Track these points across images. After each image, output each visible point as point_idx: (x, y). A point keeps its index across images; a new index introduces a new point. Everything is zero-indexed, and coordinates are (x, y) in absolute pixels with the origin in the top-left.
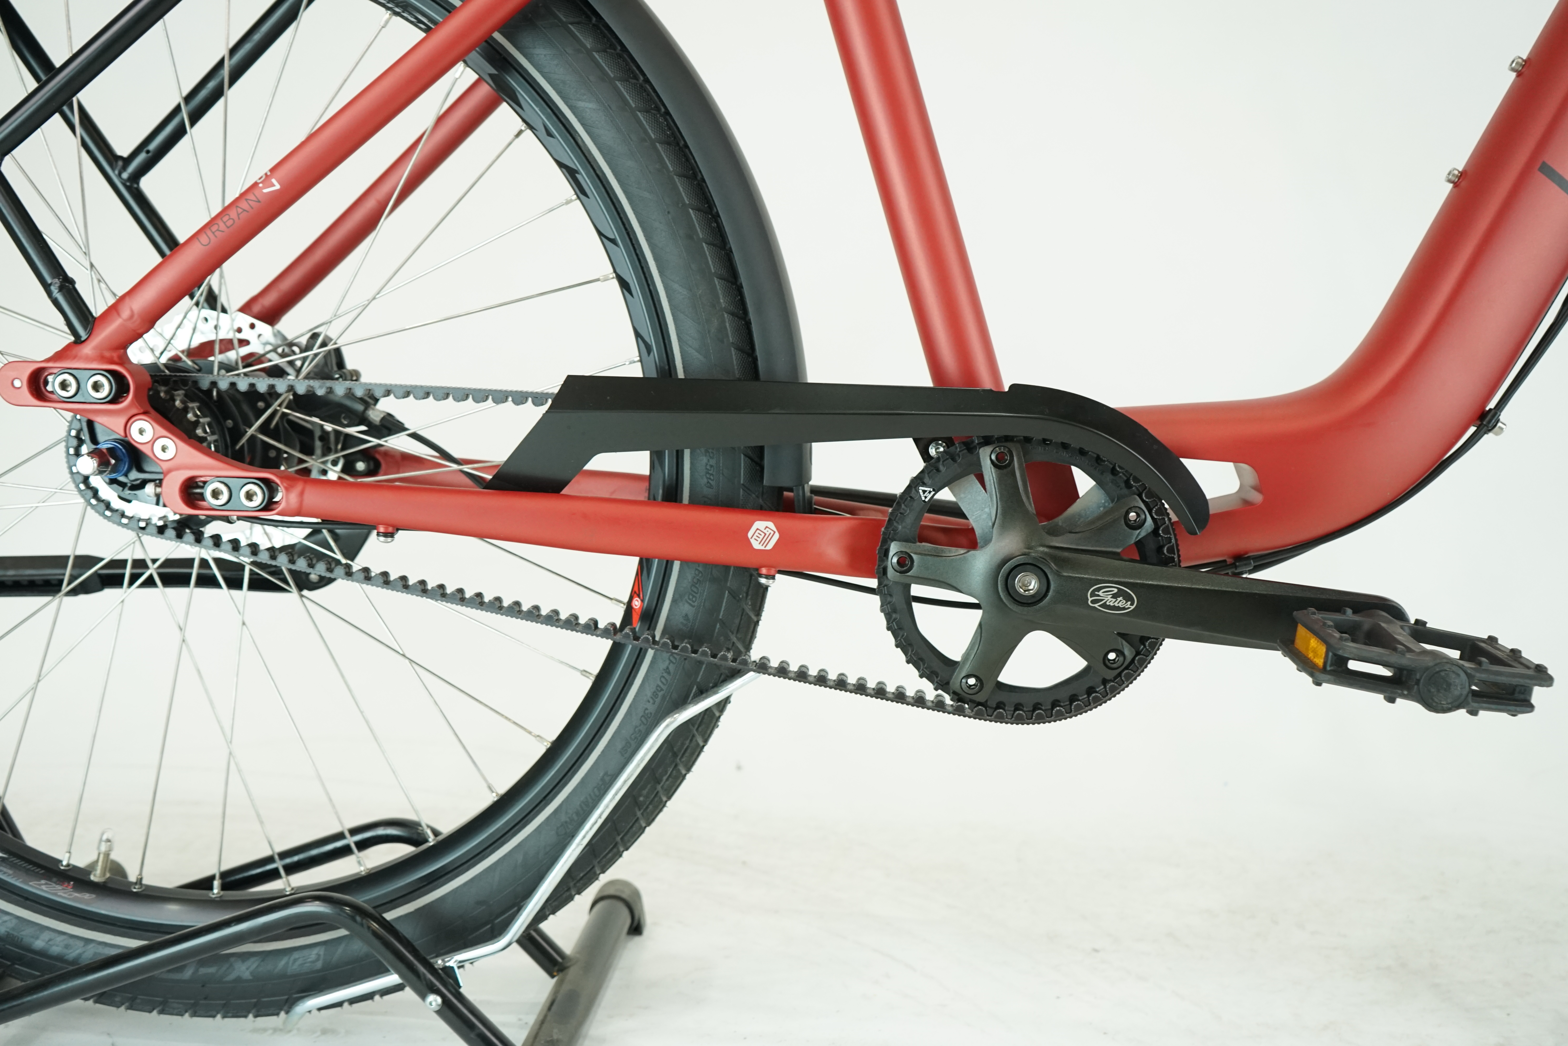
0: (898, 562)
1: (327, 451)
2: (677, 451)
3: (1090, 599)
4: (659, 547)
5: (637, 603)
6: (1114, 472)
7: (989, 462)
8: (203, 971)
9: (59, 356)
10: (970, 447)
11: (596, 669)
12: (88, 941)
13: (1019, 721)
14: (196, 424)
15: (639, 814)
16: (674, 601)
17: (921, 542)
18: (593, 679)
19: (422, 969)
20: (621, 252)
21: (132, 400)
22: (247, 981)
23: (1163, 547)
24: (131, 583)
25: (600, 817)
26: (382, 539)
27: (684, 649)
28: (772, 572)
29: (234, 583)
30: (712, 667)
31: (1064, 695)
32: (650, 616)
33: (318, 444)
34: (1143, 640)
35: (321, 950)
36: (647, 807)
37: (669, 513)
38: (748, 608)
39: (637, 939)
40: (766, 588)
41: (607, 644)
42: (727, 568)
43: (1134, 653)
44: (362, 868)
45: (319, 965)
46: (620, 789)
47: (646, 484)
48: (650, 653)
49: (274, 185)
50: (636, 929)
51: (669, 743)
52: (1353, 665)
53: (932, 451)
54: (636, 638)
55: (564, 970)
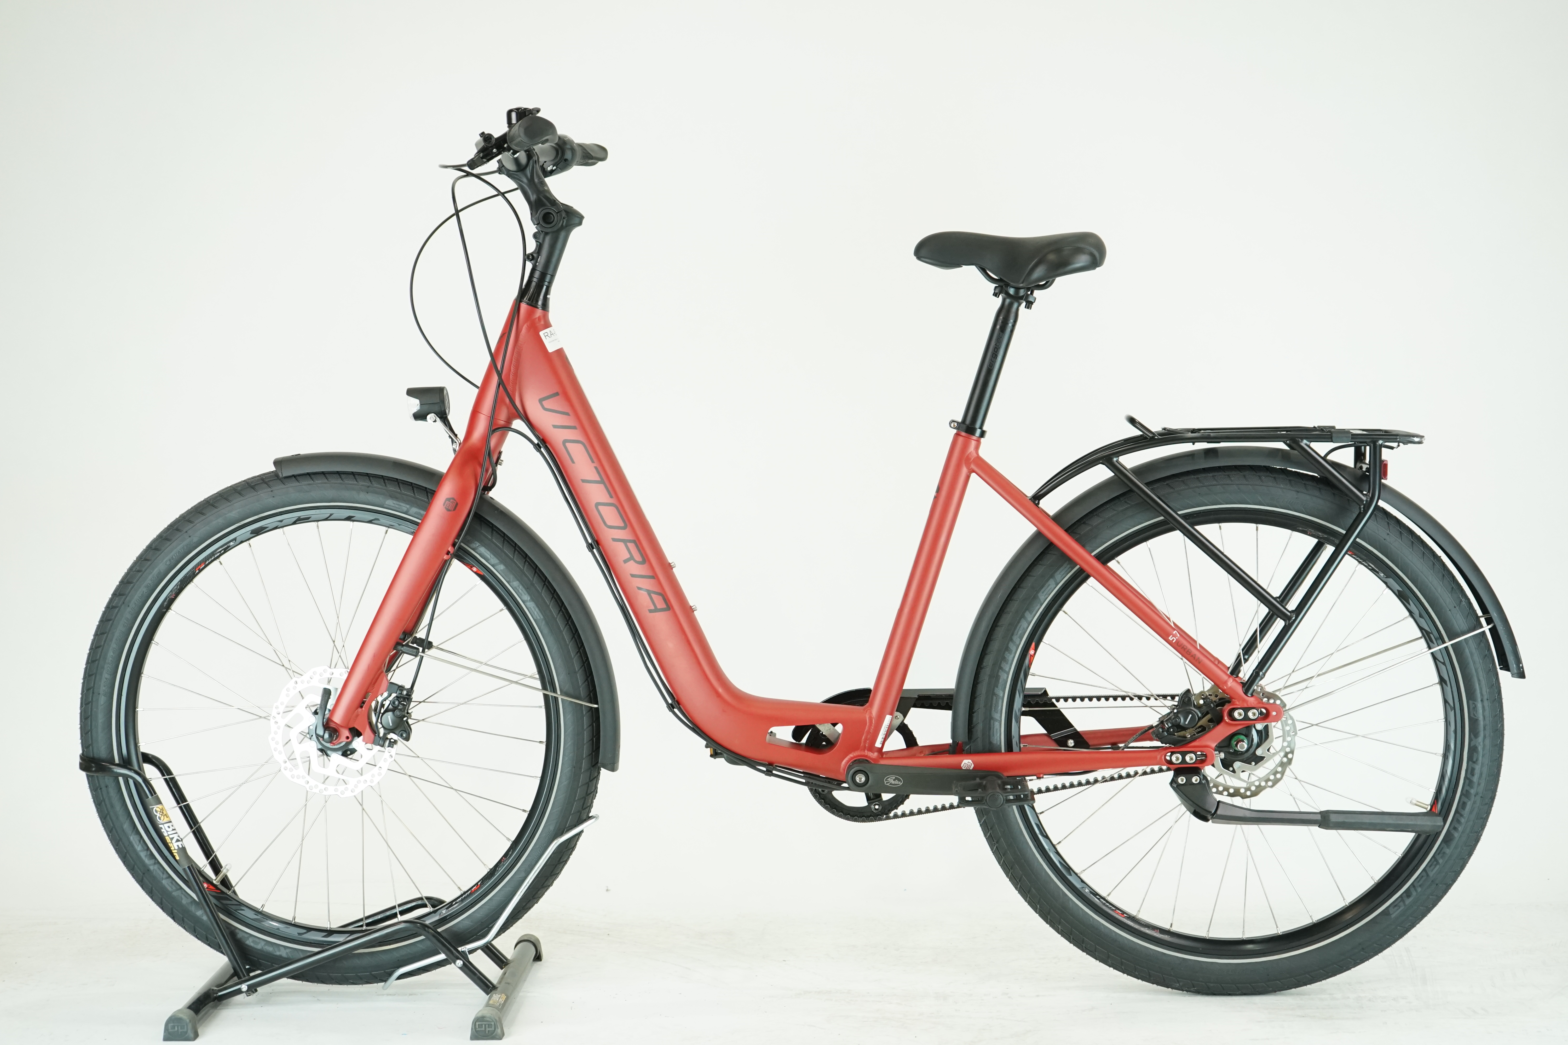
19: (454, 951)
39: (538, 963)
50: (538, 958)
51: (556, 851)
55: (506, 967)
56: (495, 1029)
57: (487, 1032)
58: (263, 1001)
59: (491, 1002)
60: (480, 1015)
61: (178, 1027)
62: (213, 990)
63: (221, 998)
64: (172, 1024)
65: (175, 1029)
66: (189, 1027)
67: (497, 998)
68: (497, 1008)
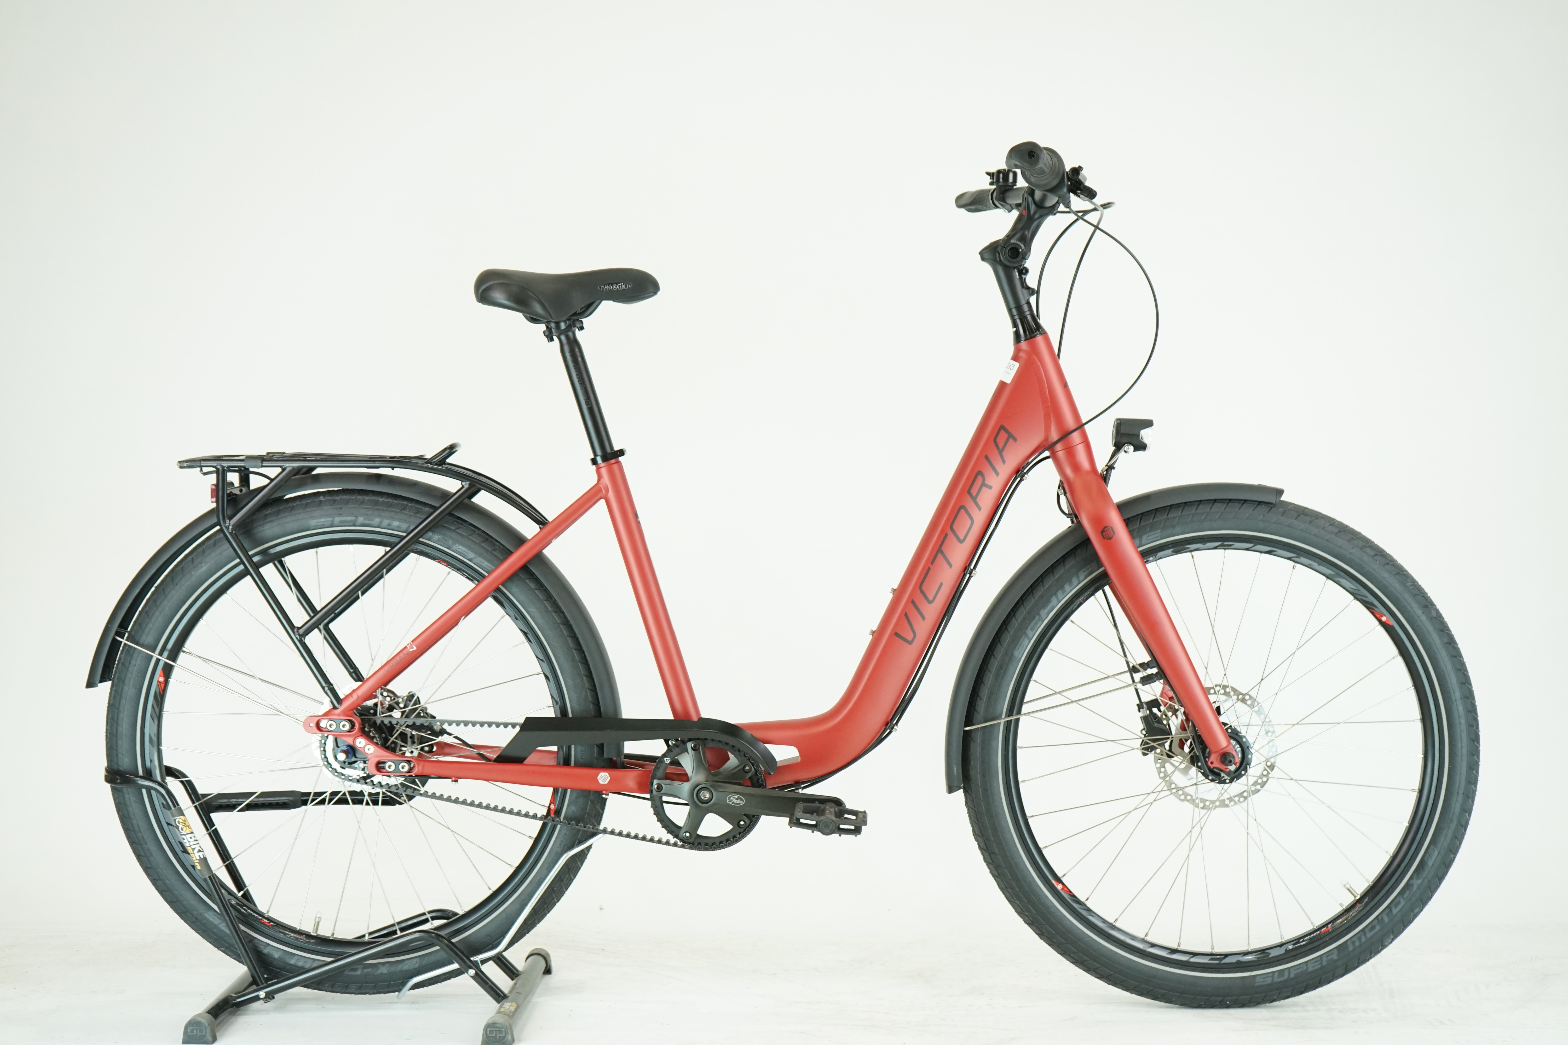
0: (657, 788)
1: (413, 742)
2: (569, 746)
3: (728, 801)
4: (561, 783)
5: (552, 807)
6: (739, 751)
7: (690, 748)
8: (366, 970)
9: (326, 714)
10: (684, 742)
11: (535, 835)
12: (314, 960)
13: (707, 850)
14: (374, 737)
15: (554, 895)
16: (568, 805)
17: (666, 779)
18: (534, 839)
19: (467, 961)
20: (545, 665)
21: (357, 731)
22: (385, 974)
23: (759, 780)
24: (329, 803)
25: (539, 895)
26: (454, 783)
27: (573, 825)
28: (607, 793)
29: (375, 803)
30: (585, 832)
31: (724, 839)
32: (558, 812)
33: (409, 740)
34: (754, 816)
35: (418, 960)
36: (558, 893)
37: (566, 770)
38: (598, 807)
39: (548, 976)
40: (606, 799)
41: (540, 823)
42: (590, 791)
43: (750, 822)
44: (433, 926)
45: (417, 966)
46: (547, 883)
47: (556, 755)
48: (559, 826)
49: (413, 648)
50: (548, 971)
51: (566, 864)
52: (802, 821)
53: (670, 743)
54: (553, 821)
55: (517, 978)
56: (505, 1036)
57: (498, 1038)
58: (280, 1009)
59: (502, 1010)
60: (491, 1021)
61: (197, 1031)
62: (232, 996)
63: (240, 1005)
64: (191, 1028)
65: (194, 1032)
66: (207, 1030)
67: (508, 1006)
68: (507, 1015)
